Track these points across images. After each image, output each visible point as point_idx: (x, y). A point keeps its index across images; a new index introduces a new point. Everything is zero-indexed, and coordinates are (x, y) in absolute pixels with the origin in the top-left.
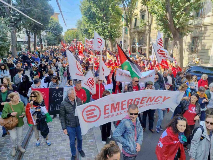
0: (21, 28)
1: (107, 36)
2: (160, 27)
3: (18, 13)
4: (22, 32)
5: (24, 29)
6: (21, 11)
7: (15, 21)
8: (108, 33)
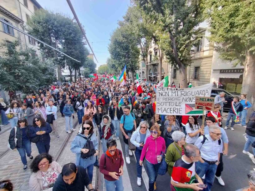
0: (64, 66)
1: (129, 69)
2: (168, 60)
3: (63, 54)
4: (65, 68)
5: (67, 66)
6: (65, 53)
7: (60, 60)
8: (130, 66)
